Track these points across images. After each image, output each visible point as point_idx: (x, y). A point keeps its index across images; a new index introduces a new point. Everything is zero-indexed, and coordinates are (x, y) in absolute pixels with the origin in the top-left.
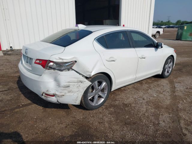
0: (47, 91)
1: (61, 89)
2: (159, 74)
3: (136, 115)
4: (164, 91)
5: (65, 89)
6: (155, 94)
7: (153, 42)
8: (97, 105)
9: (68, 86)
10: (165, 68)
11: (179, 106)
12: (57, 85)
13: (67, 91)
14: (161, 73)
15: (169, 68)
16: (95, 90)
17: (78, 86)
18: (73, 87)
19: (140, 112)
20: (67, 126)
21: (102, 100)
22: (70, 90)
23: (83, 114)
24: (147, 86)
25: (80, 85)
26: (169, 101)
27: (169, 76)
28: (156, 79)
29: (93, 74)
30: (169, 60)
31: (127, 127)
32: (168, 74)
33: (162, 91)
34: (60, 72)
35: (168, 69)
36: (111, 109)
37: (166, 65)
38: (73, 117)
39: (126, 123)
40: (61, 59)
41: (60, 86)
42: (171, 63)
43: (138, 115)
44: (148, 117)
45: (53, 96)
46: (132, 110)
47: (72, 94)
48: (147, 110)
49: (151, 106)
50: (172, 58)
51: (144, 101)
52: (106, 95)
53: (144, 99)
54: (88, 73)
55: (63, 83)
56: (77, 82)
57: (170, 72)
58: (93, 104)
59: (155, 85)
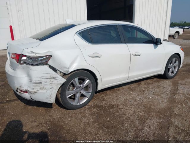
0: (20, 87)
1: (33, 85)
2: (160, 74)
3: (120, 117)
4: (162, 93)
5: (36, 86)
6: (151, 96)
7: (152, 37)
8: (78, 104)
9: (40, 83)
10: (169, 67)
11: (175, 110)
12: (30, 80)
13: (39, 88)
14: (163, 73)
15: (175, 67)
16: (76, 88)
17: (51, 82)
18: (45, 83)
19: (126, 115)
20: (39, 125)
21: (86, 99)
22: (43, 87)
23: (62, 114)
24: (145, 86)
25: (53, 82)
26: (165, 105)
27: (175, 77)
28: (158, 79)
29: (71, 70)
30: (174, 59)
31: (103, 130)
32: (173, 75)
33: (160, 93)
34: (31, 67)
35: (173, 69)
36: (94, 110)
37: (170, 64)
38: (50, 116)
39: (104, 126)
40: (34, 53)
41: (32, 82)
42: (177, 63)
43: (121, 118)
44: (132, 121)
45: (26, 92)
46: (117, 112)
47: (45, 91)
48: (134, 112)
49: (141, 109)
50: (178, 56)
51: (135, 103)
52: (90, 94)
53: (135, 101)
54: (65, 70)
55: (35, 79)
56: (50, 78)
57: (176, 72)
58: (74, 103)
59: (155, 86)
